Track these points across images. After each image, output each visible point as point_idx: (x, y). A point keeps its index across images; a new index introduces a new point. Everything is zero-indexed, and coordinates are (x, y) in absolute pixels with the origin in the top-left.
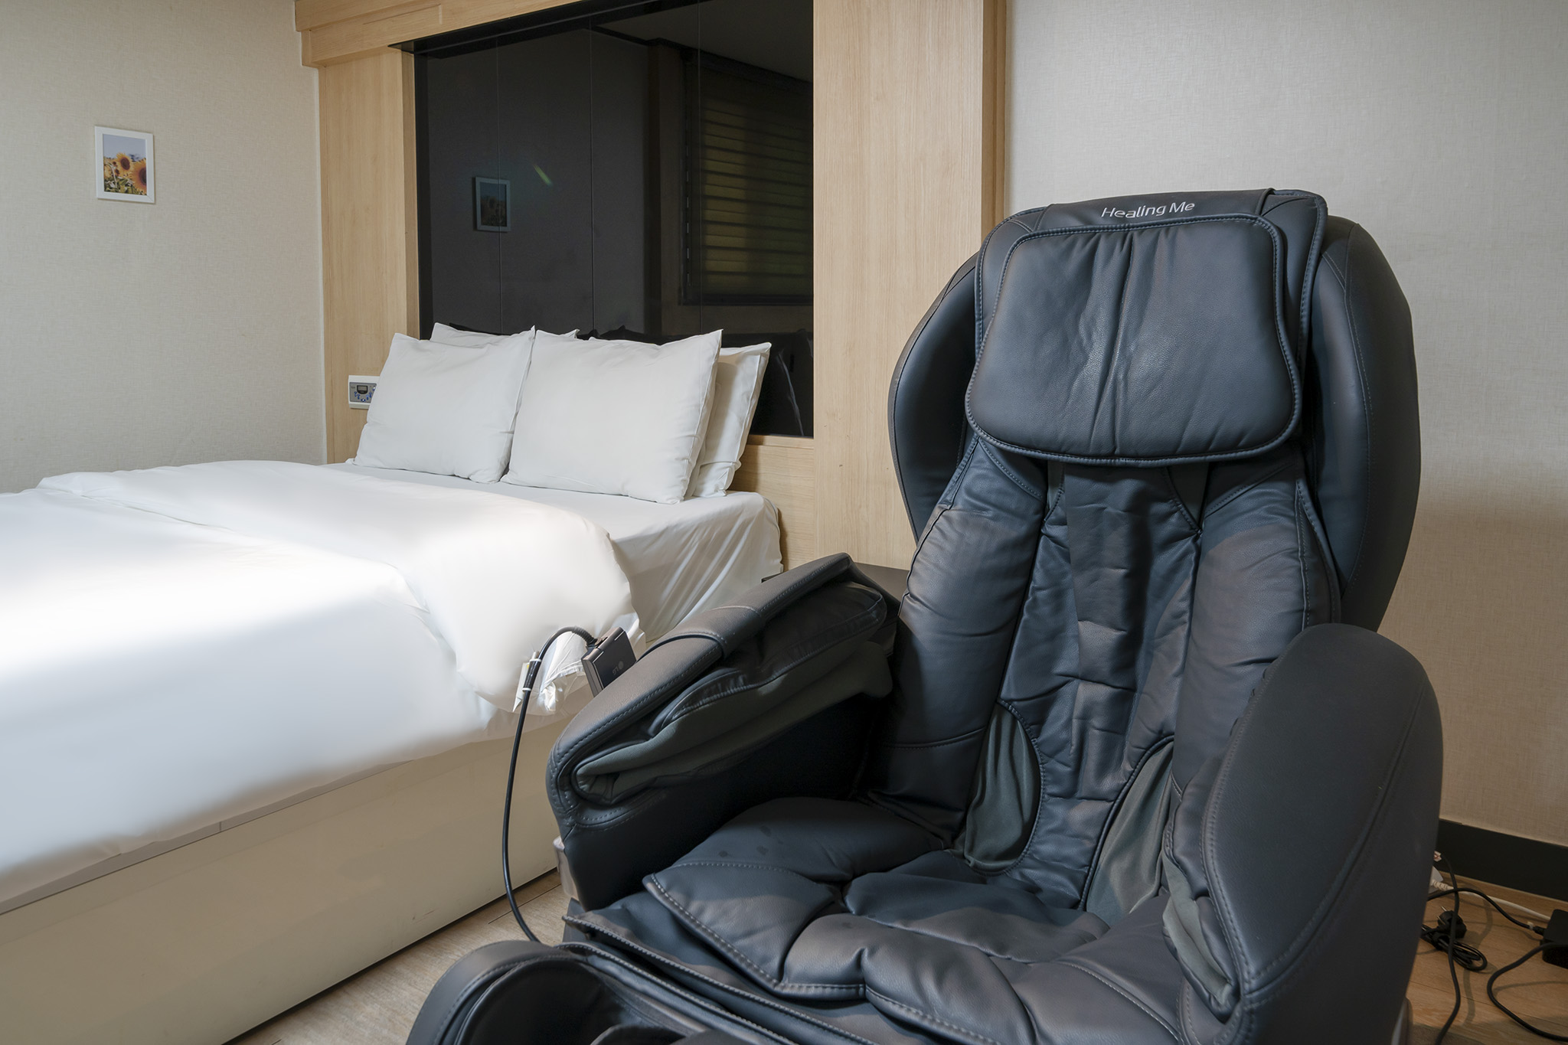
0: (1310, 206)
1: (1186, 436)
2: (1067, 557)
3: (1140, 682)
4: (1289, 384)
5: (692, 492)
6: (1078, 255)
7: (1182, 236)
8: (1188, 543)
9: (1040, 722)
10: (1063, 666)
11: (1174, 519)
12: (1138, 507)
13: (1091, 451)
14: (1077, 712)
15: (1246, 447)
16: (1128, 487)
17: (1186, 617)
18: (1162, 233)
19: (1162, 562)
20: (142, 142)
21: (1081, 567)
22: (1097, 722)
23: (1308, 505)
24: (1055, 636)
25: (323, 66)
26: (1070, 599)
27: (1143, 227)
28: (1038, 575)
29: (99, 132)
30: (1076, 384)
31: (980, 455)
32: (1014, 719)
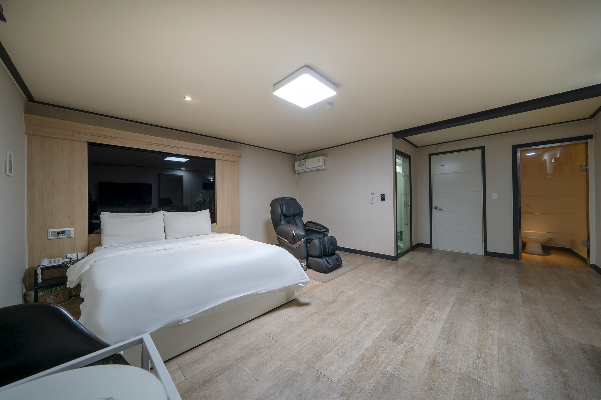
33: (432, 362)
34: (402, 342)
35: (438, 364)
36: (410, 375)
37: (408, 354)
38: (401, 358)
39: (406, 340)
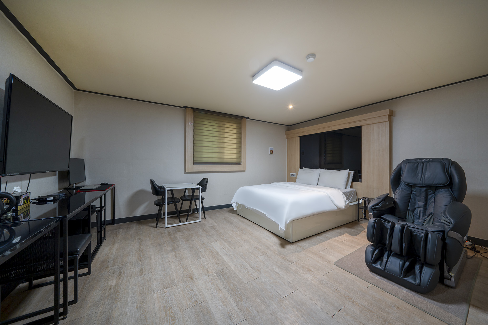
0: (449, 160)
1: (433, 184)
2: (416, 196)
3: (427, 208)
4: (448, 179)
5: (346, 188)
6: (416, 165)
7: (431, 163)
8: (433, 194)
9: (414, 212)
10: (416, 206)
11: (431, 192)
12: (426, 191)
13: (420, 184)
14: (419, 211)
15: (442, 185)
16: (425, 189)
17: (434, 202)
18: (428, 163)
19: (429, 196)
20: (272, 148)
21: (418, 196)
22: (422, 212)
23: (451, 191)
24: (415, 203)
25: (288, 138)
26: (416, 200)
27: (425, 162)
28: (412, 197)
29: (270, 147)
30: (417, 178)
31: (402, 185)
32: (410, 211)
33: (192, 278)
34: (217, 274)
35: (189, 279)
36: (195, 264)
37: (206, 271)
38: (206, 267)
39: (217, 277)
